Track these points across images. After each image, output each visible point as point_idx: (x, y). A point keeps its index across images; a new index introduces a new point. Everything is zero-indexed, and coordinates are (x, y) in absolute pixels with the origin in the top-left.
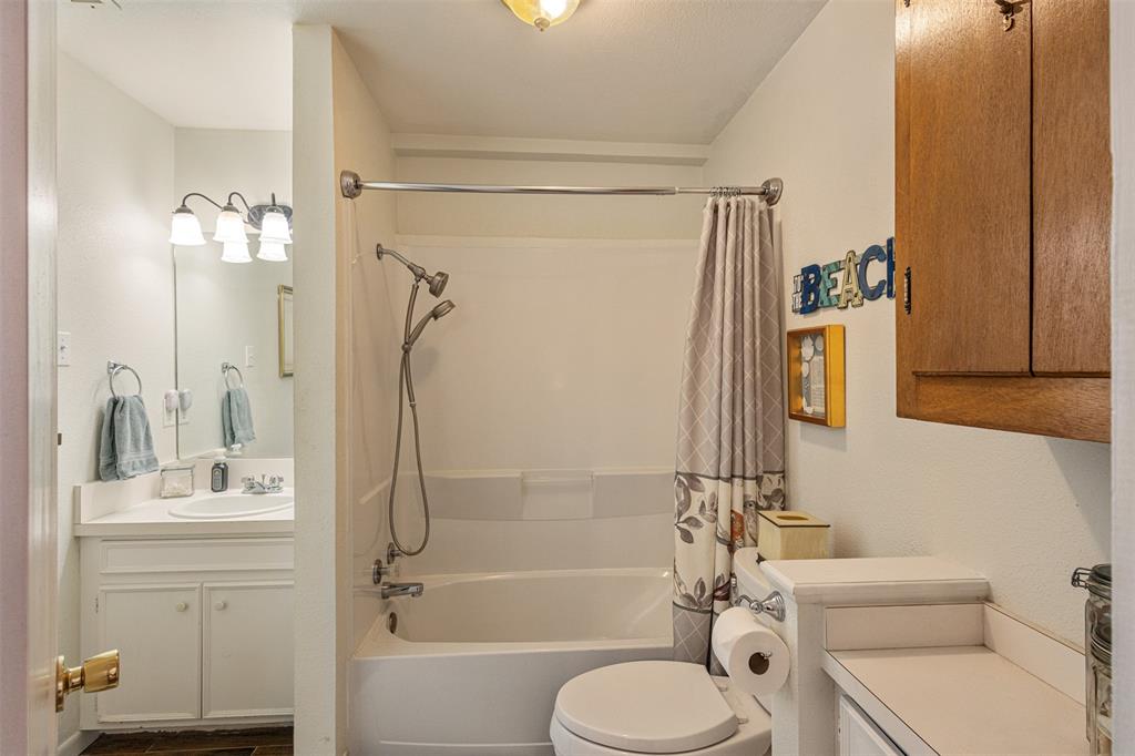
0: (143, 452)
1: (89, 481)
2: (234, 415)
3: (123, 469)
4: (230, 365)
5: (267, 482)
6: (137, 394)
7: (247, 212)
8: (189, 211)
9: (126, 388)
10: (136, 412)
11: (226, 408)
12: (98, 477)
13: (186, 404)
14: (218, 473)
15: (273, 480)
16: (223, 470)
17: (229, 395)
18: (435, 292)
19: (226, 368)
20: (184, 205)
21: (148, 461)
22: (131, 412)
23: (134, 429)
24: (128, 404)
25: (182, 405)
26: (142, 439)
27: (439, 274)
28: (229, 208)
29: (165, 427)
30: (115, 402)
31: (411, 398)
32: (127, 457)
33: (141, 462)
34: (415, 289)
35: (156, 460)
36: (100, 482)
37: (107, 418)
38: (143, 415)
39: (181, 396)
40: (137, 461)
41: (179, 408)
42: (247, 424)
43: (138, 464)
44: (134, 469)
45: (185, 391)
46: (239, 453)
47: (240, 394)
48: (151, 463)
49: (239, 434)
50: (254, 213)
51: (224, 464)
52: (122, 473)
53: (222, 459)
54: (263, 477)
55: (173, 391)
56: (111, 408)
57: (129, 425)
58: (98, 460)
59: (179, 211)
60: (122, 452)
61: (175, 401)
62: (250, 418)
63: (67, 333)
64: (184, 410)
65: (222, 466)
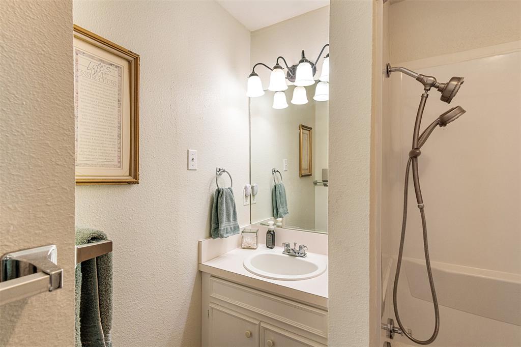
0: (232, 223)
1: (207, 238)
2: (278, 199)
3: (222, 233)
4: (276, 170)
5: (297, 248)
6: (230, 187)
7: (287, 70)
8: (256, 75)
9: (224, 184)
10: (228, 198)
11: (274, 194)
12: (211, 236)
13: (255, 193)
14: (270, 236)
15: (301, 248)
16: (272, 235)
17: (275, 186)
18: (447, 98)
19: (274, 171)
20: (253, 72)
21: (234, 227)
22: (226, 197)
23: (227, 208)
24: (224, 193)
25: (253, 192)
26: (232, 214)
27: (453, 79)
28: (277, 66)
29: (244, 206)
30: (219, 191)
31: (419, 199)
32: (224, 225)
33: (231, 228)
34: (424, 98)
35: (238, 227)
36: (211, 239)
37: (215, 201)
38: (232, 200)
39: (252, 188)
40: (229, 227)
41: (251, 194)
42: (284, 205)
43: (229, 229)
44: (227, 233)
45: (254, 185)
46: (281, 224)
47: (281, 187)
48: (236, 228)
49: (281, 210)
50: (291, 71)
51: (273, 231)
52: (221, 235)
53: (272, 228)
54: (295, 244)
55: (248, 185)
56: (217, 195)
57: (225, 206)
58: (211, 225)
59: (251, 75)
60: (221, 223)
61: (250, 190)
62: (286, 201)
63: (196, 151)
64: (254, 196)
65: (272, 233)
